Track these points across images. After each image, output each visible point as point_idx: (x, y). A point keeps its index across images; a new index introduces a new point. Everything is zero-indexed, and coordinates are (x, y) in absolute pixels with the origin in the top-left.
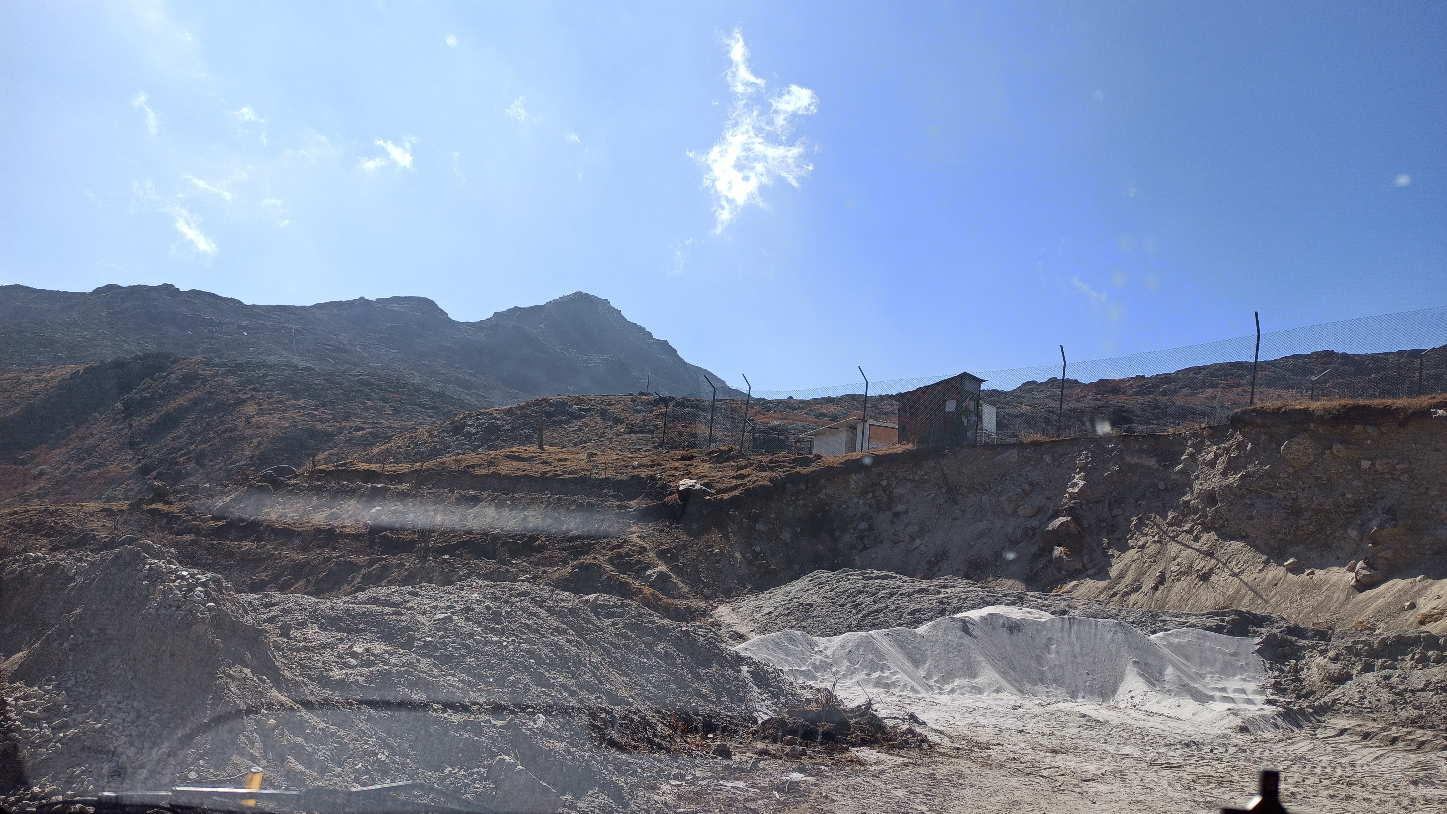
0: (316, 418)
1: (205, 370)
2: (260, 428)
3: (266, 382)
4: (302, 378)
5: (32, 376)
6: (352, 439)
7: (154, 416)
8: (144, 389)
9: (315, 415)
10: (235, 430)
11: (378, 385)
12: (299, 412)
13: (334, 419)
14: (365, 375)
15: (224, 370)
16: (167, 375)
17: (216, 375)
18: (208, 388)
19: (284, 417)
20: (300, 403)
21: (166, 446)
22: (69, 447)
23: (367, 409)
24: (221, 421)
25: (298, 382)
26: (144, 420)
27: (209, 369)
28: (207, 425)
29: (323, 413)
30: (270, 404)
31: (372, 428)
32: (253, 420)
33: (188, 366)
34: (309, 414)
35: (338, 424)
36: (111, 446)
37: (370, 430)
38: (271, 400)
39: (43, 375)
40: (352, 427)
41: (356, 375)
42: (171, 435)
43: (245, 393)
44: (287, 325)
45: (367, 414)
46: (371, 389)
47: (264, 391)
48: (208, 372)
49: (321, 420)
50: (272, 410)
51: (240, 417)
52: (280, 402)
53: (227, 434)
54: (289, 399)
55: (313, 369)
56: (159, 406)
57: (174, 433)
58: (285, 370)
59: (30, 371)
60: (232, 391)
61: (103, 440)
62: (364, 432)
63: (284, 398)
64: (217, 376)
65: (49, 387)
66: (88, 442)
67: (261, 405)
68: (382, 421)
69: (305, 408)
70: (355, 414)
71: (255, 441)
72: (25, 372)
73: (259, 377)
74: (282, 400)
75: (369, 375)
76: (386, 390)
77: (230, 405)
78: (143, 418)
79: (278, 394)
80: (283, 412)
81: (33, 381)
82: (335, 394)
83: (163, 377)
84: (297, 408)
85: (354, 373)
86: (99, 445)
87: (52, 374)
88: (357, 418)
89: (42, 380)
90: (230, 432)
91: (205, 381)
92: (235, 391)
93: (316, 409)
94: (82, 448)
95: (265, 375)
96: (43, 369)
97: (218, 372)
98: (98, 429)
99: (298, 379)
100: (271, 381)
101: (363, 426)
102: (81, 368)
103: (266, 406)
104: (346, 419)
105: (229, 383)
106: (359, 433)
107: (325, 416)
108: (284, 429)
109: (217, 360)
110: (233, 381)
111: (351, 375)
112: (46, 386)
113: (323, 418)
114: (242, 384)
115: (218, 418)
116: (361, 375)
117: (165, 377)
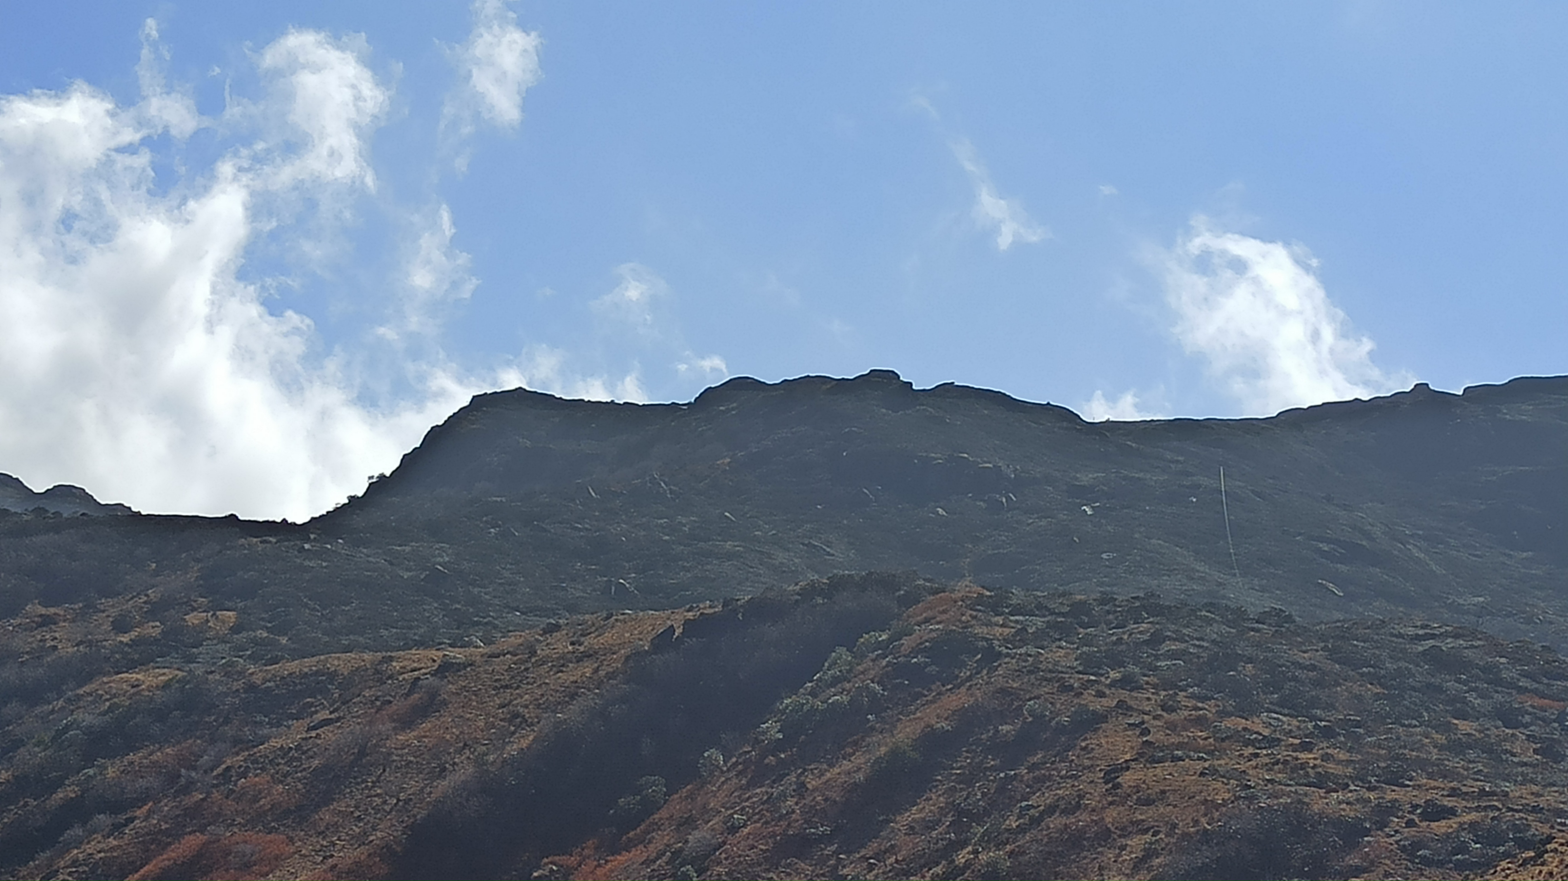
0: (1307, 775)
1: (989, 624)
2: (1148, 802)
3: (1157, 658)
4: (1258, 645)
5: (561, 644)
6: (1417, 845)
7: (859, 759)
8: (835, 681)
9: (1303, 766)
10: (1078, 806)
11: (1487, 669)
12: (1257, 755)
13: (1360, 778)
14: (1445, 635)
15: (1039, 622)
16: (890, 640)
17: (1021, 637)
18: (1000, 676)
19: (1213, 772)
20: (1258, 725)
21: (892, 850)
22: (651, 847)
23: (1458, 747)
24: (1037, 780)
25: (1250, 660)
26: (837, 770)
27: (1000, 620)
28: (1002, 789)
29: (1326, 758)
30: (1172, 727)
31: (1477, 809)
32: (1127, 779)
33: (944, 612)
34: (1286, 762)
35: (1372, 796)
36: (752, 847)
37: (1474, 816)
38: (1173, 716)
39: (587, 641)
40: (1417, 806)
41: (1418, 638)
42: (904, 819)
43: (1101, 695)
44: (1204, 481)
45: (1455, 763)
46: (1465, 683)
47: (1155, 686)
48: (998, 630)
49: (1322, 782)
50: (1179, 746)
51: (1090, 768)
52: (1200, 722)
53: (1055, 822)
54: (1223, 714)
55: (1289, 619)
56: (873, 729)
57: (914, 814)
58: (1209, 622)
59: (557, 627)
60: (1066, 688)
61: (734, 829)
62: (1454, 822)
63: (1209, 709)
64: (1024, 642)
65: (602, 673)
66: (697, 834)
67: (1146, 732)
68: (1507, 786)
69: (1272, 742)
70: (1422, 764)
71: (1137, 843)
72: (545, 632)
73: (1138, 645)
74: (1204, 717)
75: (1456, 636)
76: (1512, 685)
77: (1061, 729)
78: (831, 765)
79: (1193, 696)
80: (1210, 753)
81: (563, 657)
82: (1359, 698)
83: (879, 645)
84: (1248, 743)
85: (1411, 631)
86: (724, 843)
87: (608, 638)
88: (1431, 776)
89: (587, 655)
90: (1065, 812)
91: (991, 656)
92: (1071, 687)
93: (1306, 747)
94: (681, 850)
95: (1156, 639)
96: (584, 622)
97: (1024, 629)
98: (721, 795)
99: (1249, 651)
100: (1173, 655)
101: (1448, 802)
102: (677, 620)
103: (1160, 736)
104: (1395, 780)
105: (1056, 663)
106: (1441, 827)
107: (1331, 768)
108: (1217, 807)
109: (1018, 595)
110: (1066, 656)
111: (1400, 636)
112: (596, 671)
113: (1327, 776)
114: (1090, 664)
115: (1030, 769)
116: (1433, 636)
117: (884, 646)
